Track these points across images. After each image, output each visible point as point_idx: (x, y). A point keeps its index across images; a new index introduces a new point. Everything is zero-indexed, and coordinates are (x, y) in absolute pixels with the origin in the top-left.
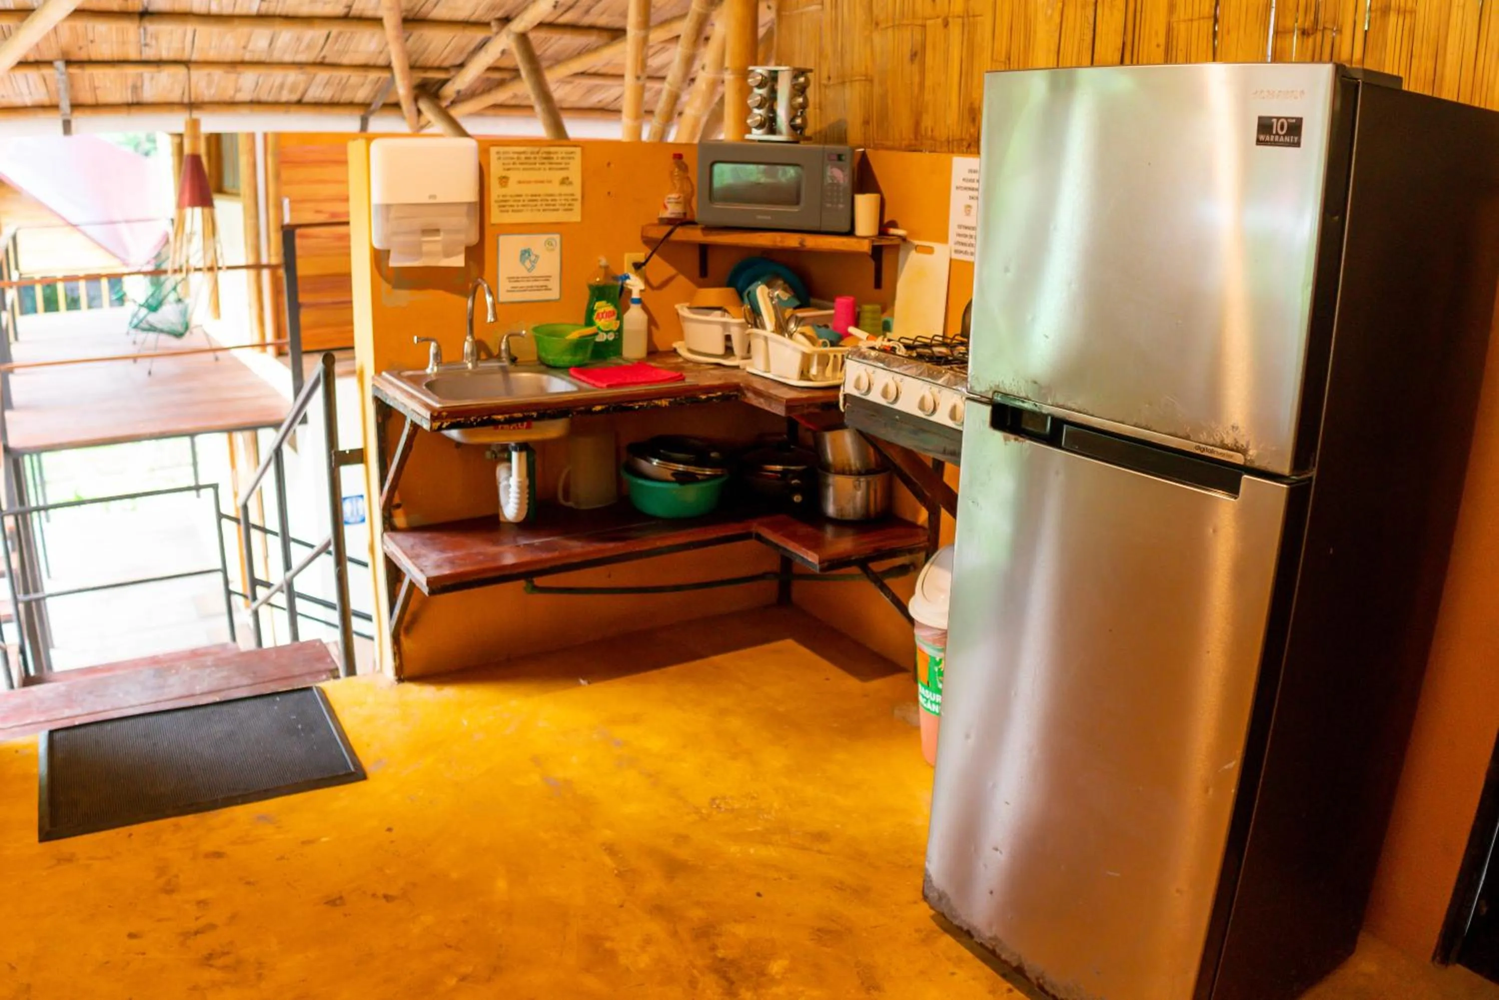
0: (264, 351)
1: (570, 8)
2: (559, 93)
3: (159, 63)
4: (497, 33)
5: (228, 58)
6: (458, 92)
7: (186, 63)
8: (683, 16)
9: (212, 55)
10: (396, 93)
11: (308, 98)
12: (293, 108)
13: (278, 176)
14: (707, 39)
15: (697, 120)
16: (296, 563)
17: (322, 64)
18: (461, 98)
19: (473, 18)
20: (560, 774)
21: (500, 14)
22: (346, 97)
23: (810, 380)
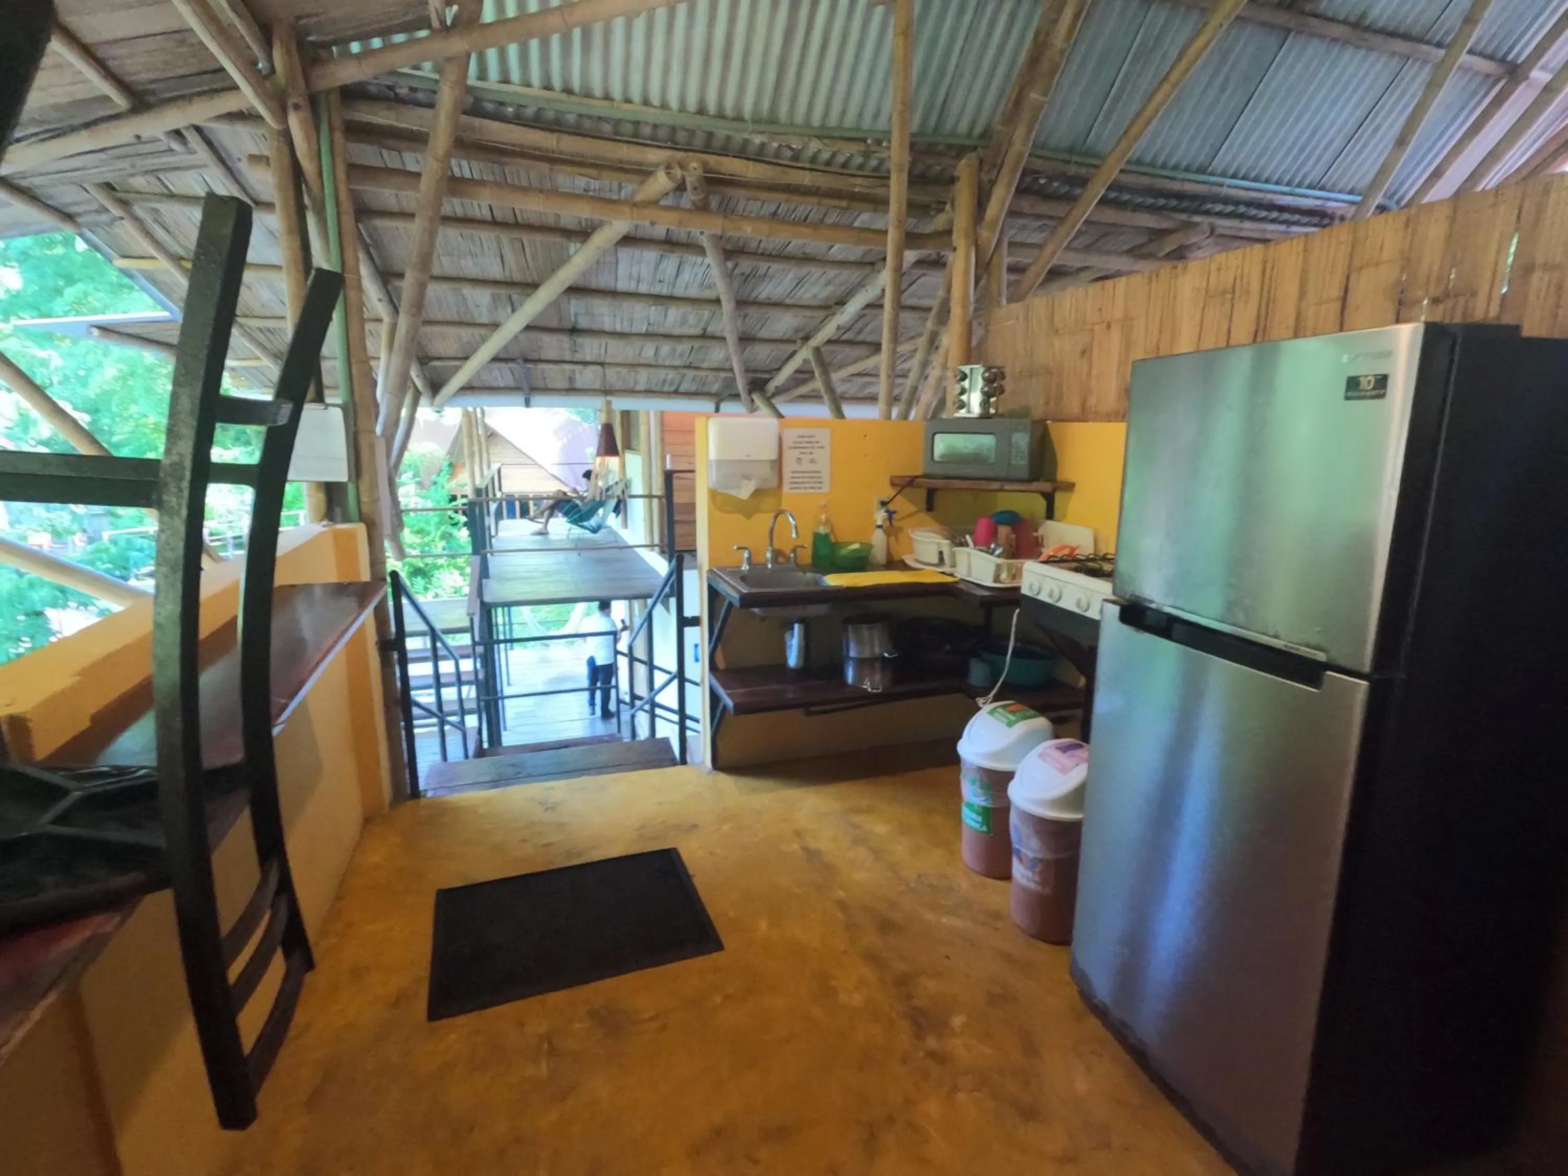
0: (653, 550)
1: (849, 330)
2: (840, 389)
3: (586, 364)
4: (801, 348)
5: (629, 362)
6: (776, 387)
7: (602, 364)
8: (921, 335)
9: (619, 360)
10: (737, 388)
11: (681, 389)
12: (672, 396)
13: (662, 440)
14: (937, 348)
15: (929, 405)
16: (657, 685)
17: (689, 367)
18: (779, 391)
19: (785, 338)
20: (813, 845)
21: (801, 335)
22: (706, 389)
23: (1001, 583)
